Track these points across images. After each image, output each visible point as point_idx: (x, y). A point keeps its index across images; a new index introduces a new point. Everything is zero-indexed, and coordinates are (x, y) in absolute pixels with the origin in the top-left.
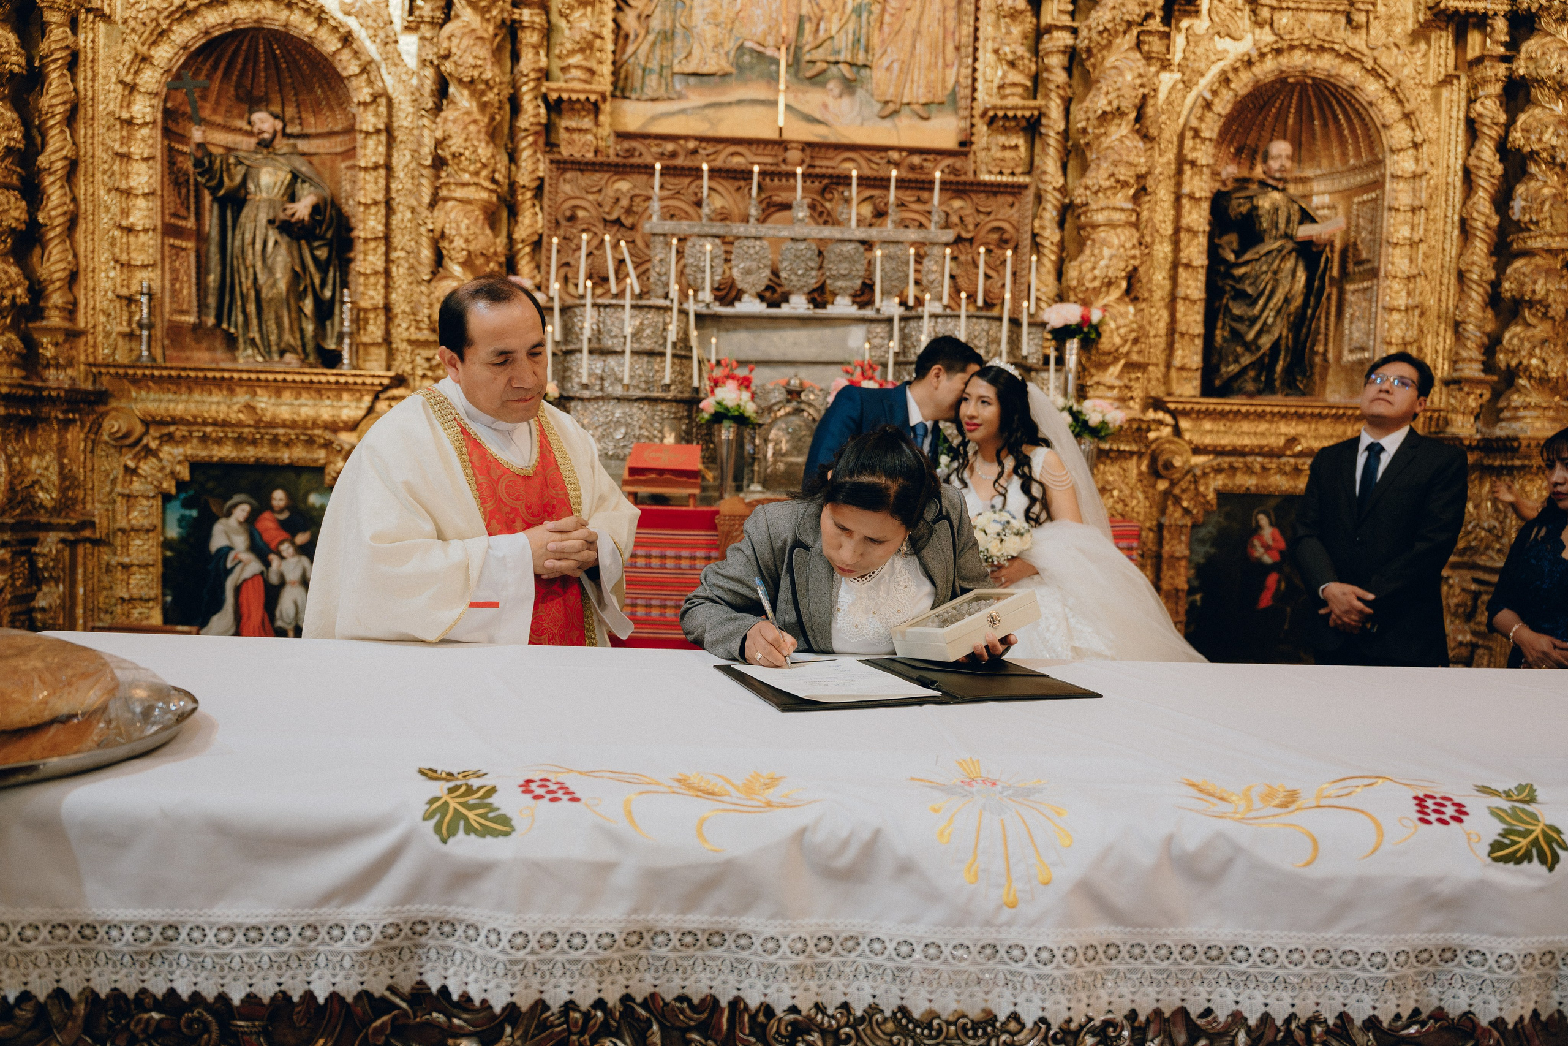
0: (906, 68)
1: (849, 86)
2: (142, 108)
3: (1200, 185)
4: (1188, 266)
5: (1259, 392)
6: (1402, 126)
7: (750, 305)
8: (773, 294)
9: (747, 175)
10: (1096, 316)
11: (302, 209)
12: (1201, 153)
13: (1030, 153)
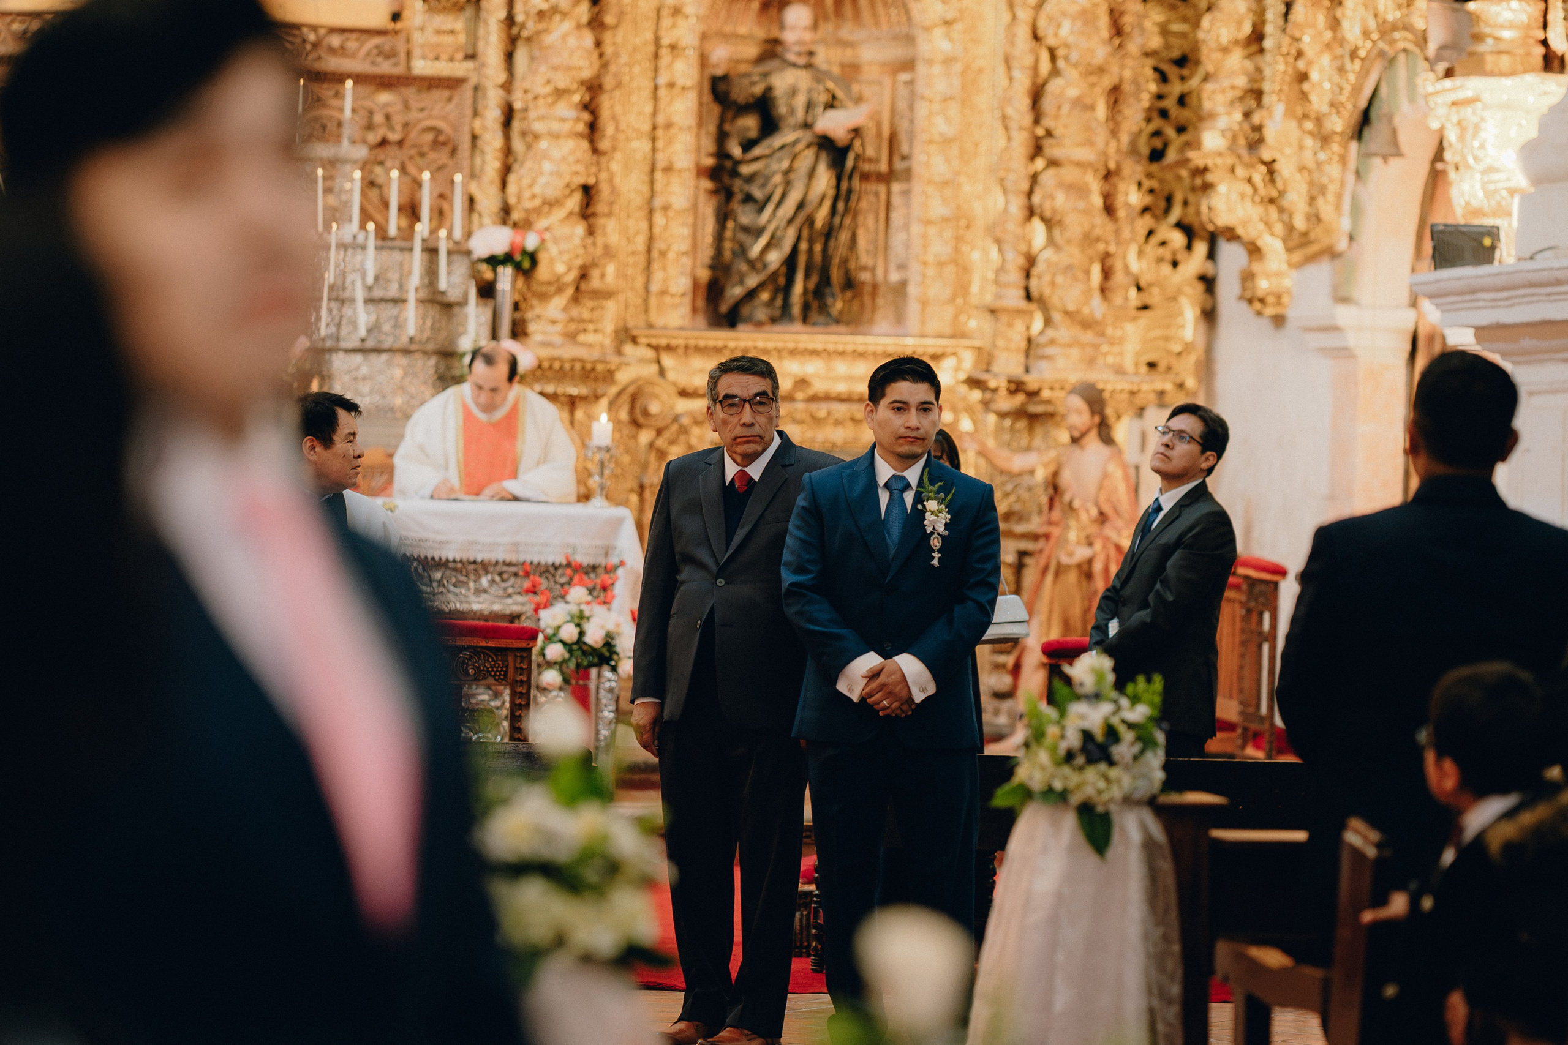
3: (683, 71)
4: (668, 169)
5: (773, 320)
10: (531, 242)
12: (686, 33)
13: (473, 35)
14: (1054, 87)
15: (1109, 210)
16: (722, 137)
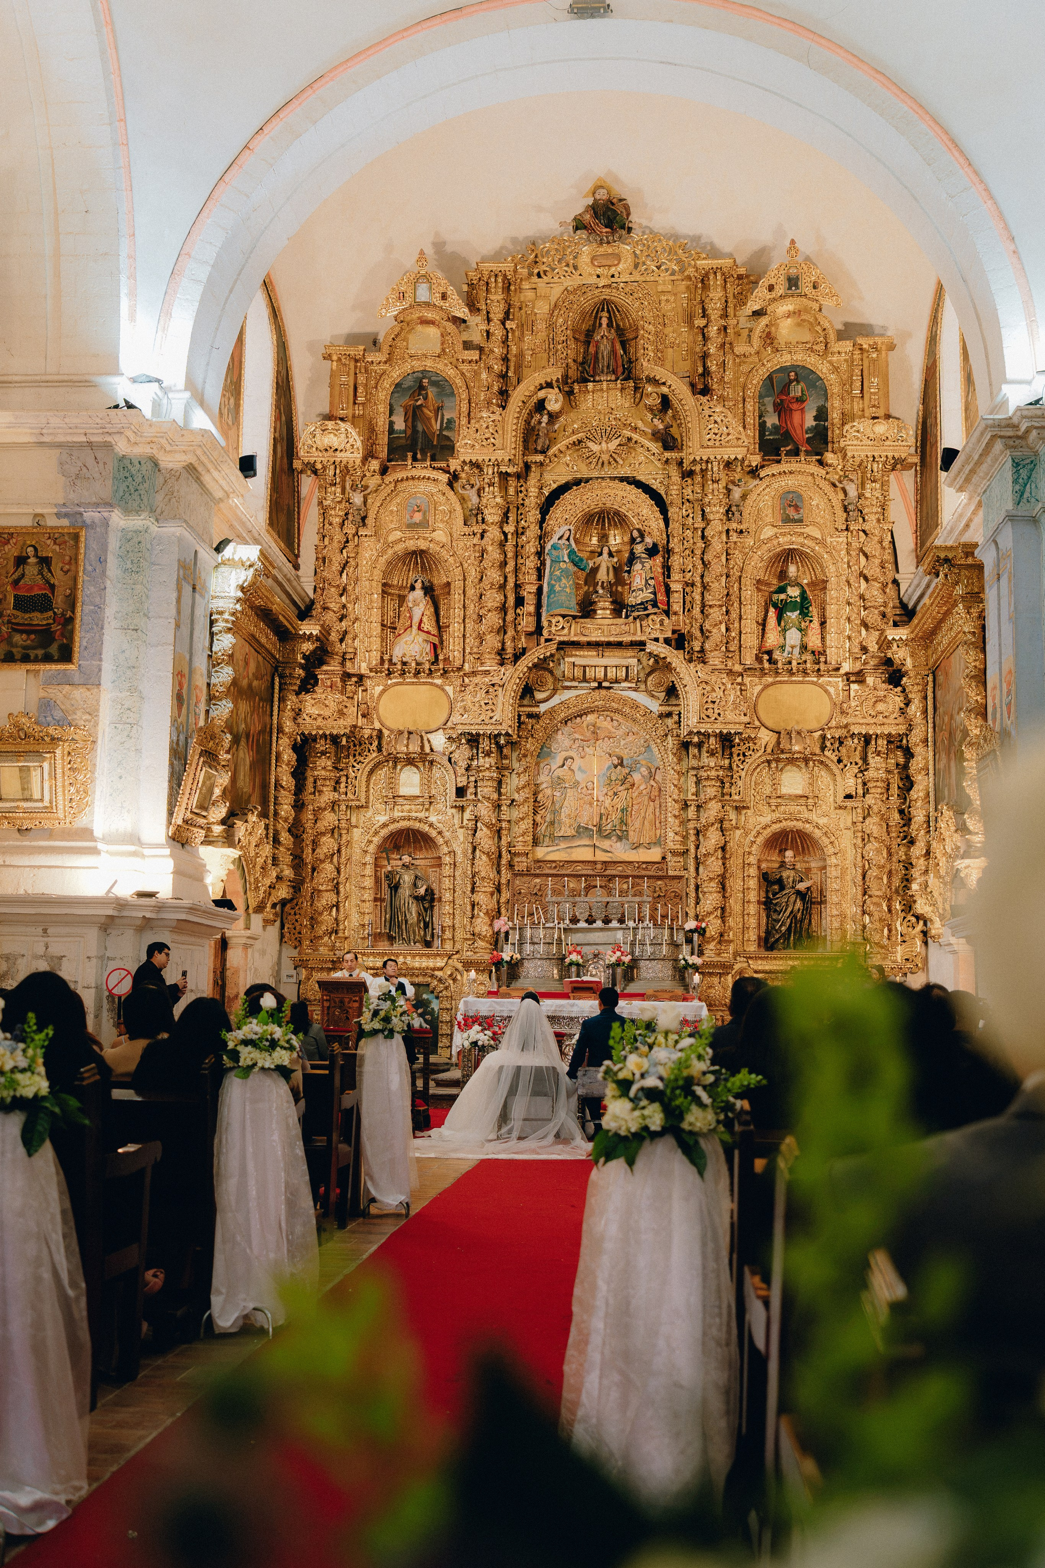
0: (641, 831)
1: (620, 838)
2: (369, 859)
3: (753, 871)
4: (748, 902)
6: (830, 846)
7: (582, 924)
8: (590, 921)
9: (581, 876)
10: (703, 925)
11: (422, 891)
12: (752, 860)
13: (686, 863)
14: (869, 873)
15: (890, 911)
16: (767, 892)
